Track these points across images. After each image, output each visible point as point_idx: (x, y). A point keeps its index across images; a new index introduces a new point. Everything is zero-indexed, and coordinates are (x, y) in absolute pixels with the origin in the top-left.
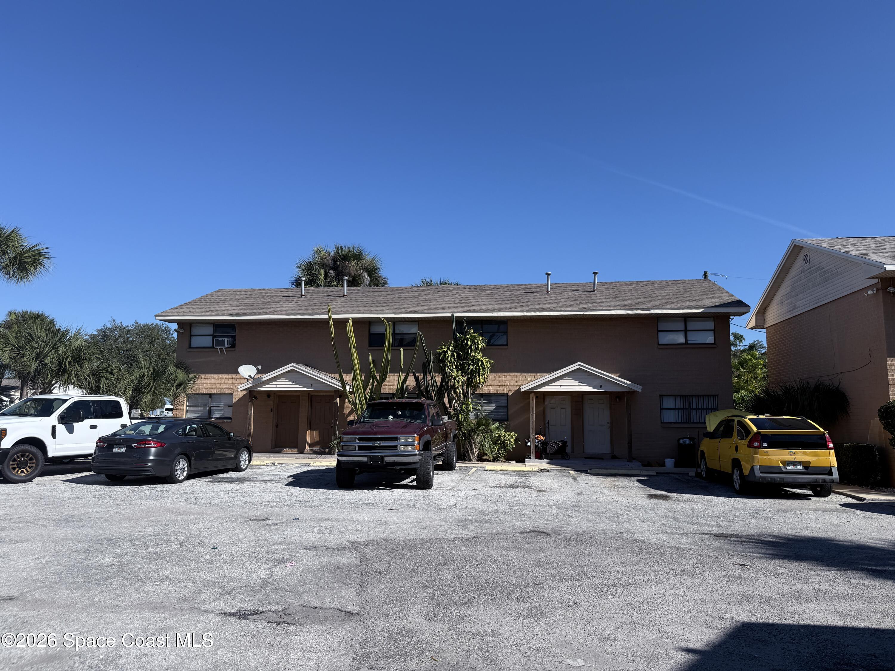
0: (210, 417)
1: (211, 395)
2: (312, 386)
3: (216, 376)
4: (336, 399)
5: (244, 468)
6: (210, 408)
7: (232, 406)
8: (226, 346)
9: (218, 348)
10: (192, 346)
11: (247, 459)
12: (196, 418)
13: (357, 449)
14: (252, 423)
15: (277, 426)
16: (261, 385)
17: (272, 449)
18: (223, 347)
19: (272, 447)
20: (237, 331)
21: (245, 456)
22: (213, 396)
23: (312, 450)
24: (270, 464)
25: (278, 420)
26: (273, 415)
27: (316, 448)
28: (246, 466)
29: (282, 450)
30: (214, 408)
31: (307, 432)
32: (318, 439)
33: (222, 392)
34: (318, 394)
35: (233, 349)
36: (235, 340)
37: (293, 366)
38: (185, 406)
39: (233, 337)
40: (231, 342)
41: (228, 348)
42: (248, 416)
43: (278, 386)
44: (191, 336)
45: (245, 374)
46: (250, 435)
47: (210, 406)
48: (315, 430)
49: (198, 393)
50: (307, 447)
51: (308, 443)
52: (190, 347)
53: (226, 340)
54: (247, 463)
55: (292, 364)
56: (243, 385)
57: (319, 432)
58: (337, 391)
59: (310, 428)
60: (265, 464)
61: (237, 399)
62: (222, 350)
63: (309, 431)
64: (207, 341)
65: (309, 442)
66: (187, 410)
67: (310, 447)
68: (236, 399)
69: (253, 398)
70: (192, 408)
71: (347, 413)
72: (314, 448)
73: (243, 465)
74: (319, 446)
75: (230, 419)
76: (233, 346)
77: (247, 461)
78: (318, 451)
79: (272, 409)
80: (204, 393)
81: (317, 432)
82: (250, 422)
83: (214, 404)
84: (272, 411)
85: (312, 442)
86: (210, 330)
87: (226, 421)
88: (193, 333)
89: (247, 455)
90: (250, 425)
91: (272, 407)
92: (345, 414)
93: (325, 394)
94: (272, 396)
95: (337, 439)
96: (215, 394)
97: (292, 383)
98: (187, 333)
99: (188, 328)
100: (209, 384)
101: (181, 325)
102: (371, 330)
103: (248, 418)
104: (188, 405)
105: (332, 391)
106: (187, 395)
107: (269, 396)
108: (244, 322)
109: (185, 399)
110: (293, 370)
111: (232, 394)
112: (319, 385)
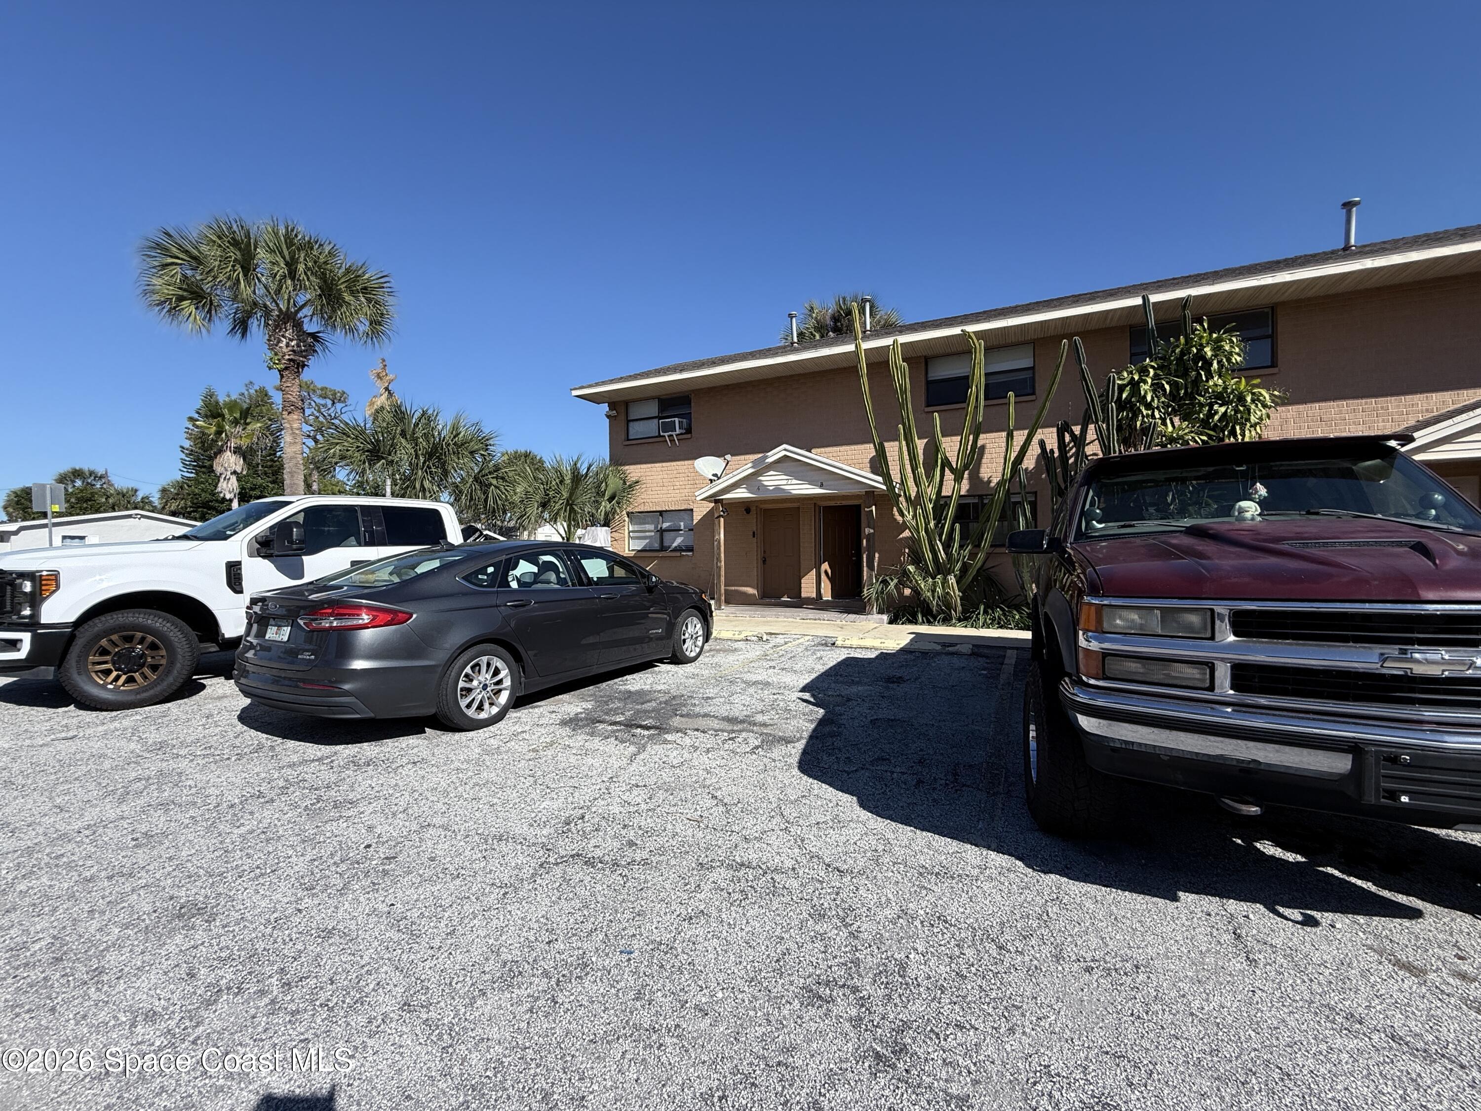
0: (663, 548)
1: (661, 513)
2: (822, 484)
3: (666, 482)
4: (871, 507)
5: (693, 654)
6: (662, 533)
7: (692, 530)
8: (678, 431)
9: (666, 434)
10: (630, 437)
11: (700, 633)
12: (645, 550)
13: (1224, 687)
14: (722, 555)
15: (764, 562)
16: (731, 488)
17: (758, 599)
18: (674, 433)
19: (759, 594)
20: (692, 404)
21: (693, 627)
22: (664, 514)
25: (765, 552)
26: (757, 543)
28: (698, 650)
30: (668, 533)
33: (677, 508)
34: (832, 503)
35: (689, 436)
36: (690, 420)
37: (785, 450)
38: (627, 532)
39: (688, 416)
40: (685, 425)
41: (681, 434)
42: (716, 543)
44: (628, 421)
45: (706, 472)
47: (661, 530)
49: (642, 510)
52: (628, 440)
53: (677, 420)
54: (700, 643)
55: (785, 446)
56: (703, 490)
58: (871, 494)
60: (742, 636)
61: (699, 518)
62: (672, 439)
64: (650, 428)
66: (629, 536)
68: (697, 517)
69: (721, 513)
70: (637, 534)
73: (690, 649)
75: (691, 549)
76: (689, 431)
79: (754, 533)
80: (651, 510)
82: (719, 554)
83: (668, 528)
84: (754, 537)
86: (653, 409)
87: (685, 553)
88: (631, 417)
89: (699, 626)
90: (719, 560)
91: (755, 529)
93: (845, 503)
94: (753, 509)
95: (875, 584)
96: (666, 511)
98: (622, 417)
99: (622, 409)
100: (657, 496)
101: (612, 405)
102: (929, 375)
103: (716, 548)
104: (631, 529)
105: (858, 496)
106: (628, 514)
107: (748, 511)
108: (702, 389)
109: (627, 519)
110: (786, 456)
111: (692, 510)
112: (836, 483)
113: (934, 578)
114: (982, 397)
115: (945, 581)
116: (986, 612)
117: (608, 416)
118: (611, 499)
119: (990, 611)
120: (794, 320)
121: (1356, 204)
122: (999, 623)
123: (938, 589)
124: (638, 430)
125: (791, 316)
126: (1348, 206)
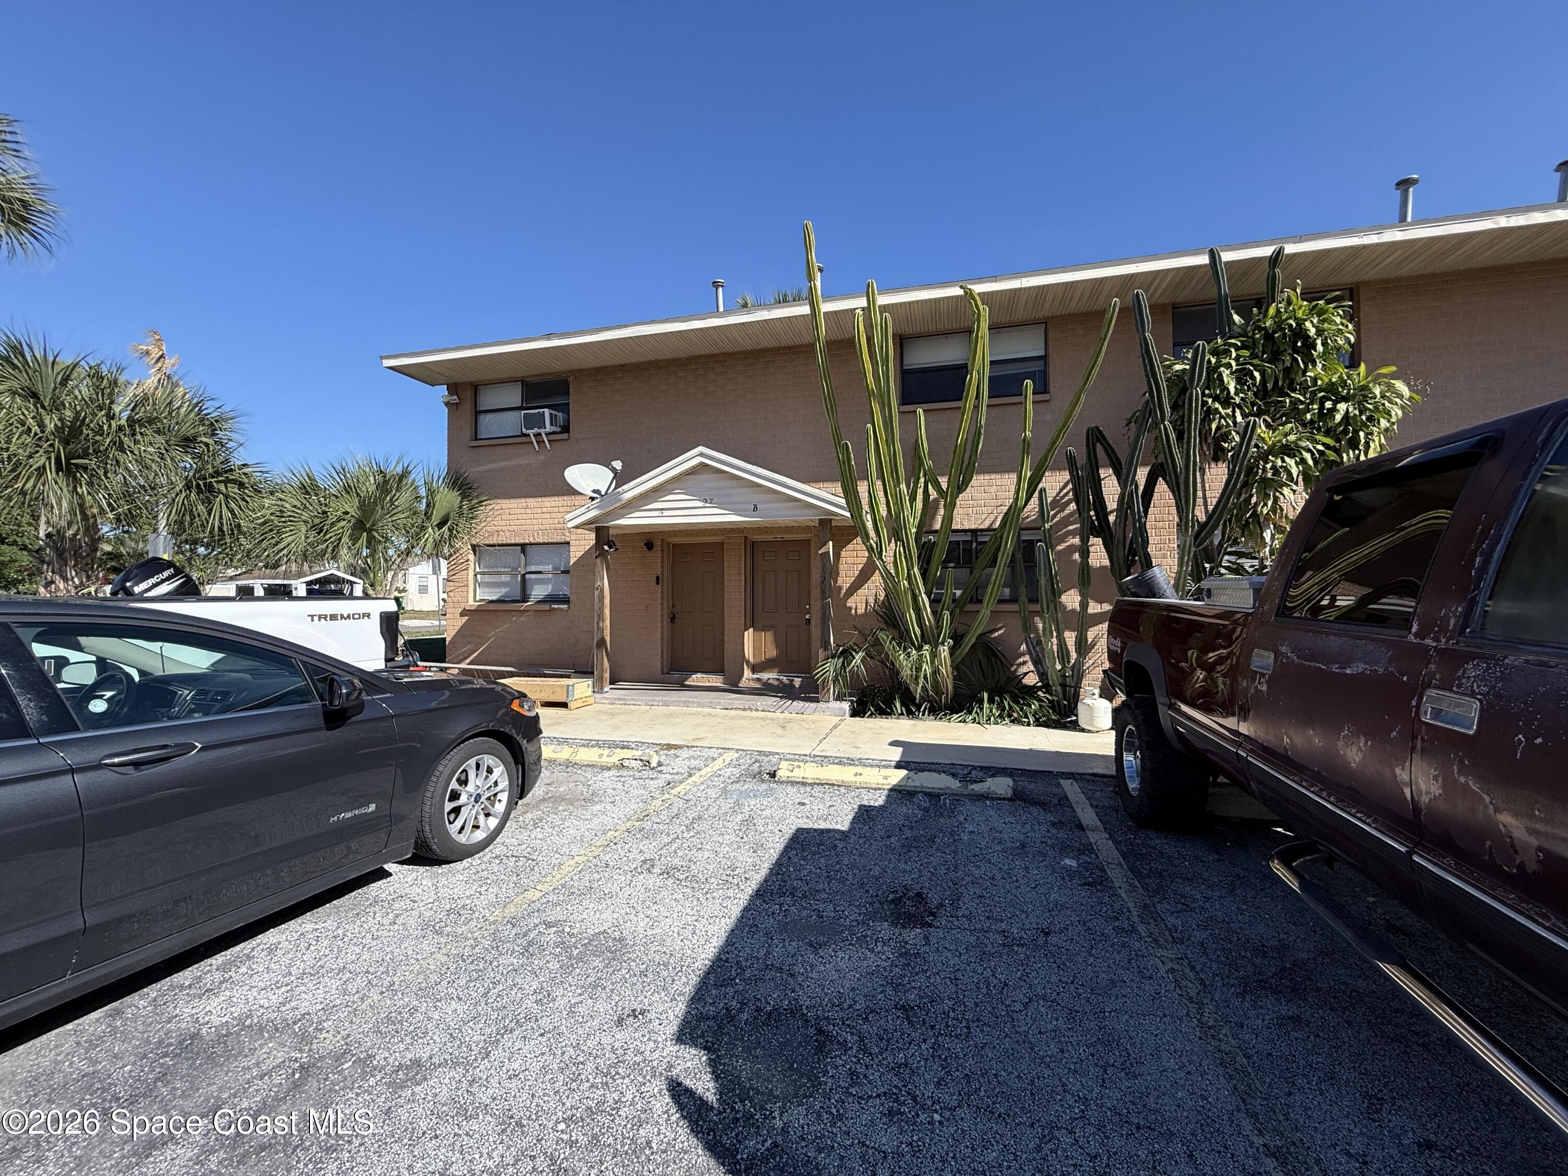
0: (525, 598)
1: (523, 546)
2: (755, 508)
3: (531, 502)
4: (825, 543)
5: (478, 837)
6: (523, 576)
7: (566, 572)
8: (549, 428)
9: (531, 432)
10: (480, 436)
12: (499, 601)
14: (607, 611)
15: (673, 619)
16: (625, 511)
17: (663, 673)
18: (542, 431)
19: (662, 669)
20: (571, 390)
22: (528, 549)
23: (759, 680)
24: (634, 764)
25: (674, 605)
26: (662, 592)
27: (770, 676)
29: (686, 679)
30: (533, 576)
31: (746, 633)
32: (772, 653)
33: (546, 540)
34: (770, 537)
35: (565, 436)
36: (568, 413)
37: (701, 455)
38: (471, 573)
39: (564, 408)
40: (559, 420)
41: (554, 433)
42: (597, 592)
43: (666, 513)
44: (477, 413)
45: (585, 487)
46: (601, 643)
47: (523, 572)
48: (764, 629)
49: (495, 542)
50: (747, 673)
51: (748, 662)
52: (476, 439)
53: (547, 411)
55: (701, 449)
56: (578, 512)
57: (775, 634)
58: (827, 524)
59: (752, 622)
60: (614, 760)
61: (579, 554)
62: (540, 439)
63: (751, 630)
64: (510, 423)
65: (751, 660)
66: (476, 580)
67: (754, 672)
68: (576, 553)
69: (606, 548)
70: (487, 578)
71: (846, 586)
72: (765, 676)
74: (776, 670)
75: (566, 600)
76: (566, 429)
77: (504, 797)
78: (776, 683)
79: (658, 578)
80: (509, 542)
81: (769, 635)
82: (601, 609)
83: (533, 569)
84: (658, 583)
85: (758, 660)
86: (514, 396)
87: (556, 606)
88: (482, 407)
90: (601, 617)
91: (659, 573)
92: (840, 588)
93: (787, 537)
94: (657, 543)
95: (833, 657)
96: (531, 544)
97: (701, 504)
98: (467, 406)
99: (468, 394)
100: (517, 522)
101: (453, 388)
102: (905, 362)
103: (596, 600)
104: (478, 570)
105: (807, 529)
106: (474, 547)
107: (650, 546)
108: (586, 370)
109: (471, 557)
110: (703, 465)
111: (568, 543)
112: (776, 505)
113: (919, 648)
114: (986, 393)
115: (934, 655)
116: (991, 701)
117: (447, 404)
118: (441, 525)
119: (997, 698)
120: (720, 290)
121: (1412, 182)
122: (1010, 716)
123: (925, 666)
124: (492, 426)
125: (716, 285)
126: (1404, 184)
